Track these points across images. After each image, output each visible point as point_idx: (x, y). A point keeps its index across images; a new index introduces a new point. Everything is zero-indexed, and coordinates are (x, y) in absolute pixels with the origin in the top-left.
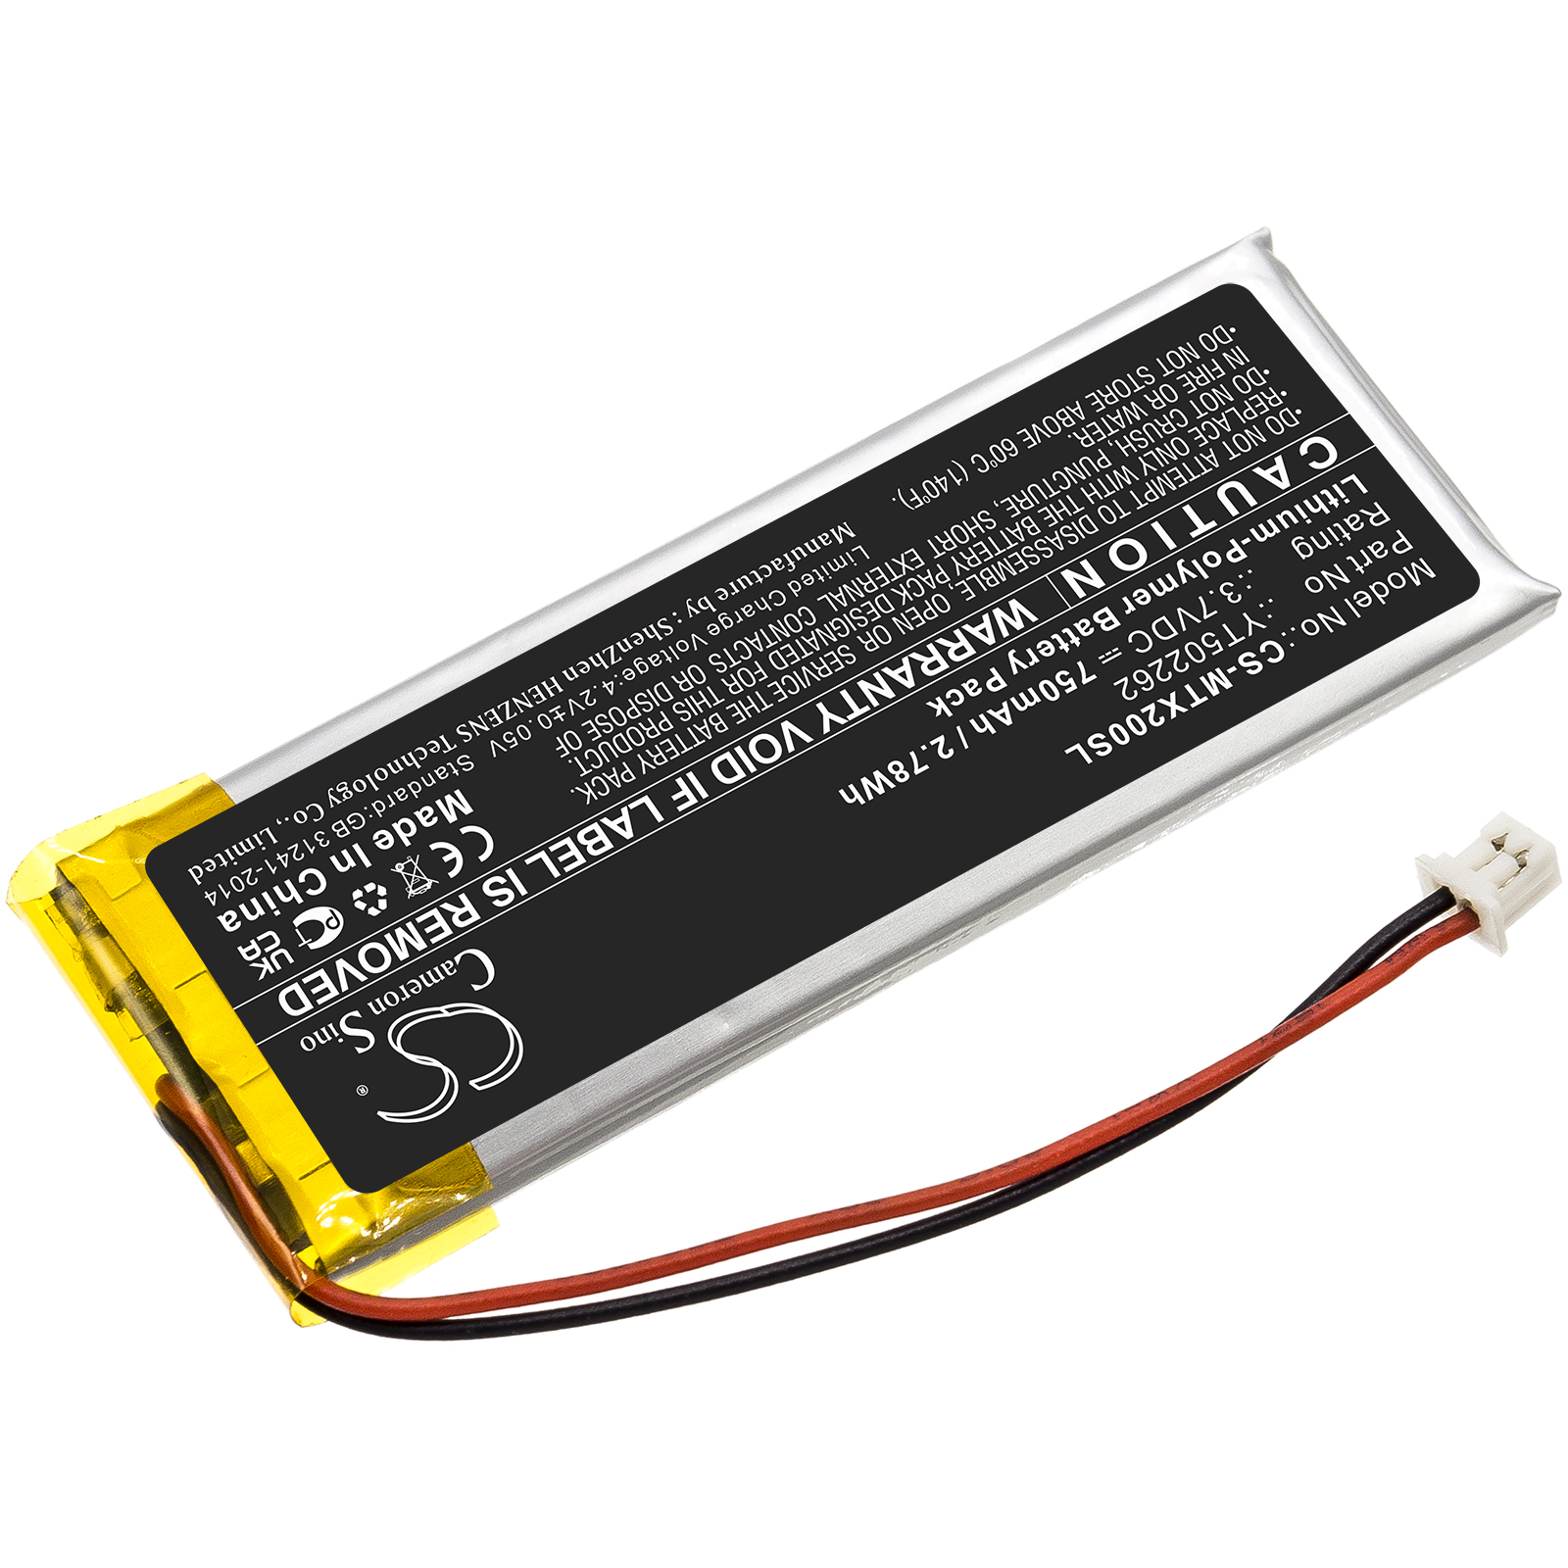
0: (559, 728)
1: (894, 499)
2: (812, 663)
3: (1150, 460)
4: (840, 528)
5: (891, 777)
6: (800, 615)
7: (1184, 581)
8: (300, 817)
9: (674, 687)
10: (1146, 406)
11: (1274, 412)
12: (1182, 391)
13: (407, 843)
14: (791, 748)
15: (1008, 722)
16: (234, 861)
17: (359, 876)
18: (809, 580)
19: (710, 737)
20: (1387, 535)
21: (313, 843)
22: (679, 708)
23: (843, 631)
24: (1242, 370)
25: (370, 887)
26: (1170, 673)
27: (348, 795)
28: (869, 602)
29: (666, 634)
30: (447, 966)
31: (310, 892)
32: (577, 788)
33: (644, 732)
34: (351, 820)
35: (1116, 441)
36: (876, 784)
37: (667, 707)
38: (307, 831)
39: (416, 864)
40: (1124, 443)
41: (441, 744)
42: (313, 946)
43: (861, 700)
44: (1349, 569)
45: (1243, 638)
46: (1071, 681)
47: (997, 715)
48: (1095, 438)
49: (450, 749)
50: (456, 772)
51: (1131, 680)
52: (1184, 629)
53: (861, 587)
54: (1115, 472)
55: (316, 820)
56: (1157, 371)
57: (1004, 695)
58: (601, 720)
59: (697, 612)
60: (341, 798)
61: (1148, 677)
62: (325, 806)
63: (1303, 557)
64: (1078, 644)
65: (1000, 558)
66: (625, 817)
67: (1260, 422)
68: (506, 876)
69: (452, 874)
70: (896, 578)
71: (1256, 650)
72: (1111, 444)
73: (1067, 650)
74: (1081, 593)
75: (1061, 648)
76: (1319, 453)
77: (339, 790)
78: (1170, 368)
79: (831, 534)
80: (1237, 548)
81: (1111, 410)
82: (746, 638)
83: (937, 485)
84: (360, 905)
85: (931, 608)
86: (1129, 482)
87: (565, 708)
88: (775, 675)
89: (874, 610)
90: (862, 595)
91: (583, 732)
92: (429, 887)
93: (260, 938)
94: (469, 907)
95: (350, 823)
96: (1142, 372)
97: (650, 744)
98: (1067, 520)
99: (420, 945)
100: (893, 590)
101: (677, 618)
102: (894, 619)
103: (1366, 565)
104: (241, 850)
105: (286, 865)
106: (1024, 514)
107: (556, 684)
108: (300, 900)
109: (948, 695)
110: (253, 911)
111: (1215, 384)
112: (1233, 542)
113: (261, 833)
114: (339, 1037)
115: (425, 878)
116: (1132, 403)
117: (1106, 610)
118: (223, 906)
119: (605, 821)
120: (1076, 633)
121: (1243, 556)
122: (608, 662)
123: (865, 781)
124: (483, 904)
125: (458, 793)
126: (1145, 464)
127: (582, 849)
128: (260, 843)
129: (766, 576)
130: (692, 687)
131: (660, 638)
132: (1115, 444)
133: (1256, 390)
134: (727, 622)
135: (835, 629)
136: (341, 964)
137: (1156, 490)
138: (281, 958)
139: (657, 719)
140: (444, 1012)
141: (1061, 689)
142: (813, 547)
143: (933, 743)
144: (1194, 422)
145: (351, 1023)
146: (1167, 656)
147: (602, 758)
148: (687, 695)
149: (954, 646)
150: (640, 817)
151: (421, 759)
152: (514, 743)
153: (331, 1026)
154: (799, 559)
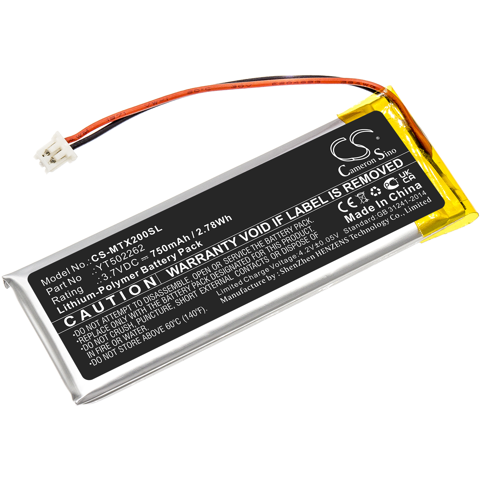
0: (317, 241)
1: (207, 310)
2: (237, 259)
3: (124, 321)
4: (225, 301)
5: (216, 223)
6: (240, 274)
7: (119, 281)
8: (397, 216)
9: (281, 252)
10: (123, 339)
11: (82, 335)
12: (110, 343)
13: (364, 207)
14: (246, 233)
15: (178, 239)
16: (417, 204)
17: (379, 198)
18: (236, 285)
19: (270, 237)
20: (53, 294)
21: (393, 208)
22: (279, 246)
23: (227, 268)
24: (90, 350)
25: (376, 195)
26: (127, 252)
27: (383, 222)
28: (218, 277)
29: (282, 269)
30: (352, 172)
31: (394, 194)
32: (312, 222)
33: (291, 239)
34: (382, 215)
35: (133, 327)
36: (221, 221)
37: (283, 246)
38: (395, 212)
39: (362, 201)
40: (131, 327)
41: (354, 237)
42: (393, 178)
43: (223, 247)
44: (67, 283)
45: (103, 263)
46: (158, 251)
47: (182, 241)
48: (140, 329)
49: (351, 235)
50: (349, 228)
51: (139, 251)
52: (121, 266)
53: (220, 282)
54: (135, 317)
55: (393, 215)
56: (117, 350)
57: (179, 247)
58: (304, 243)
59: (272, 276)
60: (385, 221)
61: (134, 251)
62: (390, 219)
63: (80, 288)
64: (154, 262)
65: (175, 290)
66: (297, 213)
67: (87, 332)
68: (334, 197)
69: (351, 198)
70: (208, 285)
71: (100, 259)
72: (135, 326)
73: (158, 260)
74: (151, 278)
75: (160, 261)
76: (70, 321)
77: (385, 224)
78: (113, 352)
79: (228, 299)
80: (101, 291)
81: (134, 338)
82: (257, 267)
83: (192, 314)
84: (379, 190)
85: (199, 275)
86: (131, 313)
87: (315, 247)
88: (249, 255)
89: (216, 275)
90: (220, 279)
91: (310, 239)
92: (358, 194)
93: (409, 181)
94: (346, 189)
95: (382, 214)
96: (122, 350)
97: (289, 235)
98: (152, 302)
99: (360, 178)
100: (210, 281)
101: (278, 274)
102: (210, 272)
103: (62, 284)
104: (415, 207)
105: (402, 202)
106: (166, 304)
107: (317, 254)
108: (397, 191)
109: (196, 247)
110: (411, 189)
111: (99, 345)
112: (102, 293)
113: (409, 212)
114: (385, 153)
115: (359, 197)
116: (127, 340)
117: (144, 273)
118: (420, 190)
119: (304, 213)
120: (154, 266)
121: (99, 289)
122: (301, 261)
123: (224, 222)
124: (341, 189)
125: (349, 222)
126: (126, 319)
127: (311, 204)
128: (409, 208)
129: (249, 286)
130: (275, 252)
131: (284, 268)
132: (134, 326)
133: (86, 343)
134: (263, 272)
135: (229, 269)
136: (384, 173)
137: (123, 311)
138: (403, 175)
139: (286, 243)
140: (354, 159)
141: (161, 249)
142: (234, 296)
143: (202, 233)
144: (108, 333)
145: (381, 157)
146: (127, 258)
147: (304, 231)
148: (277, 250)
149: (193, 263)
150: (293, 213)
151: (360, 233)
152: (331, 237)
153: (387, 156)
154: (239, 292)
